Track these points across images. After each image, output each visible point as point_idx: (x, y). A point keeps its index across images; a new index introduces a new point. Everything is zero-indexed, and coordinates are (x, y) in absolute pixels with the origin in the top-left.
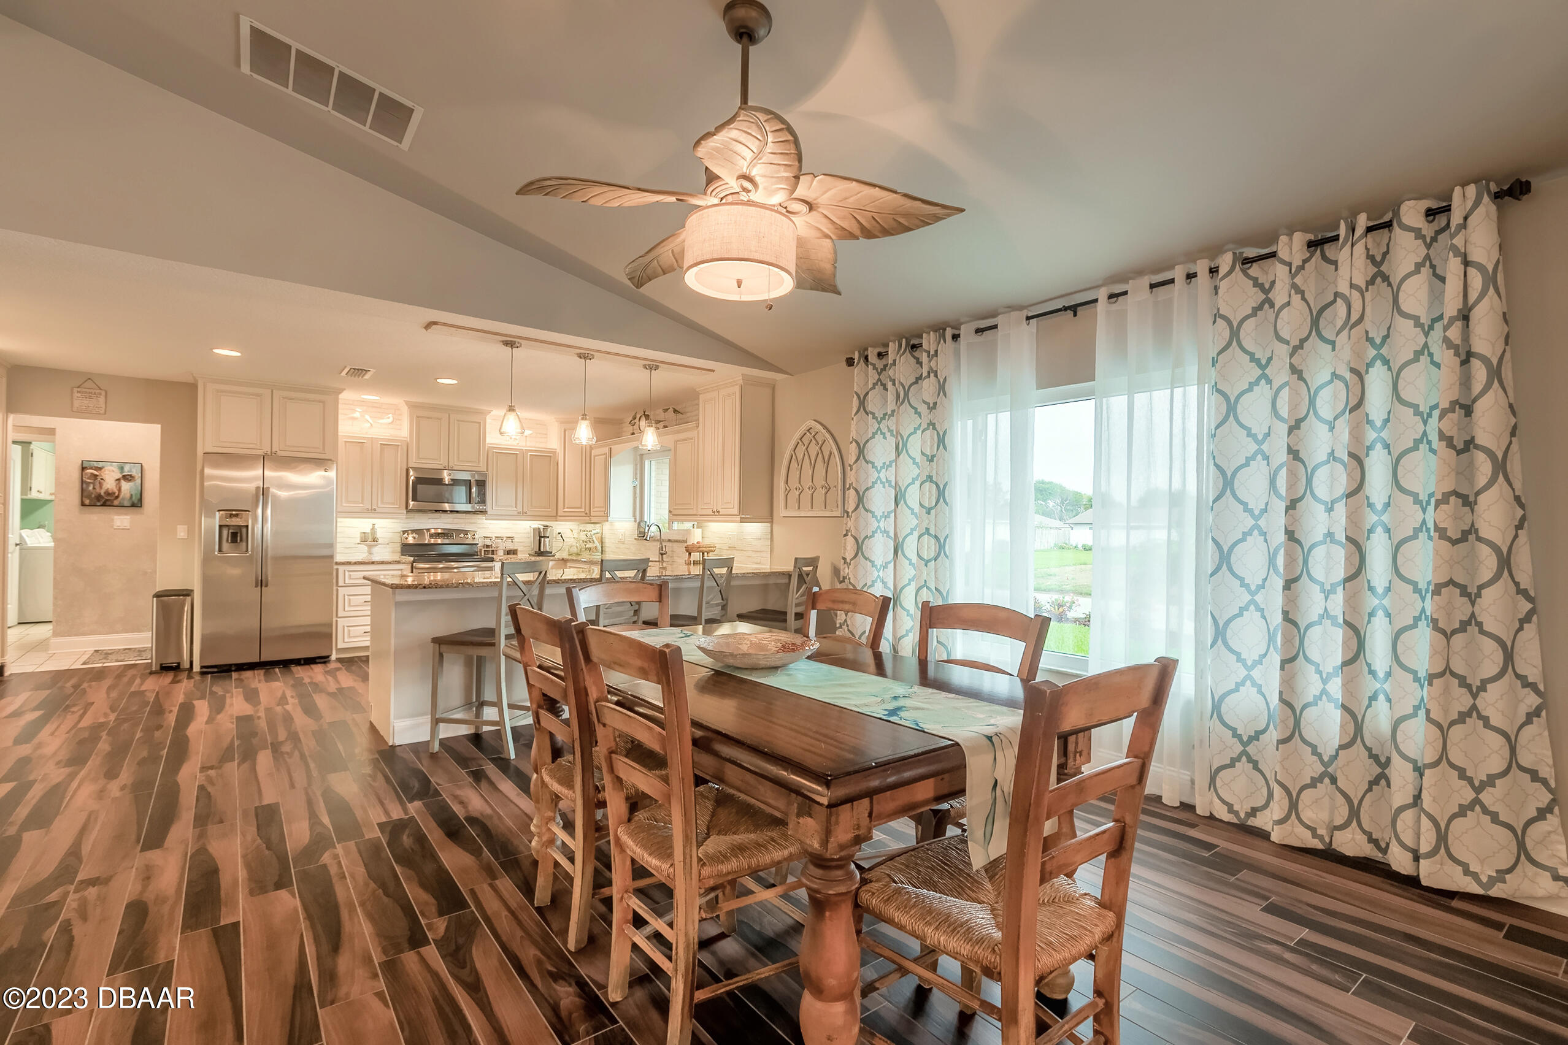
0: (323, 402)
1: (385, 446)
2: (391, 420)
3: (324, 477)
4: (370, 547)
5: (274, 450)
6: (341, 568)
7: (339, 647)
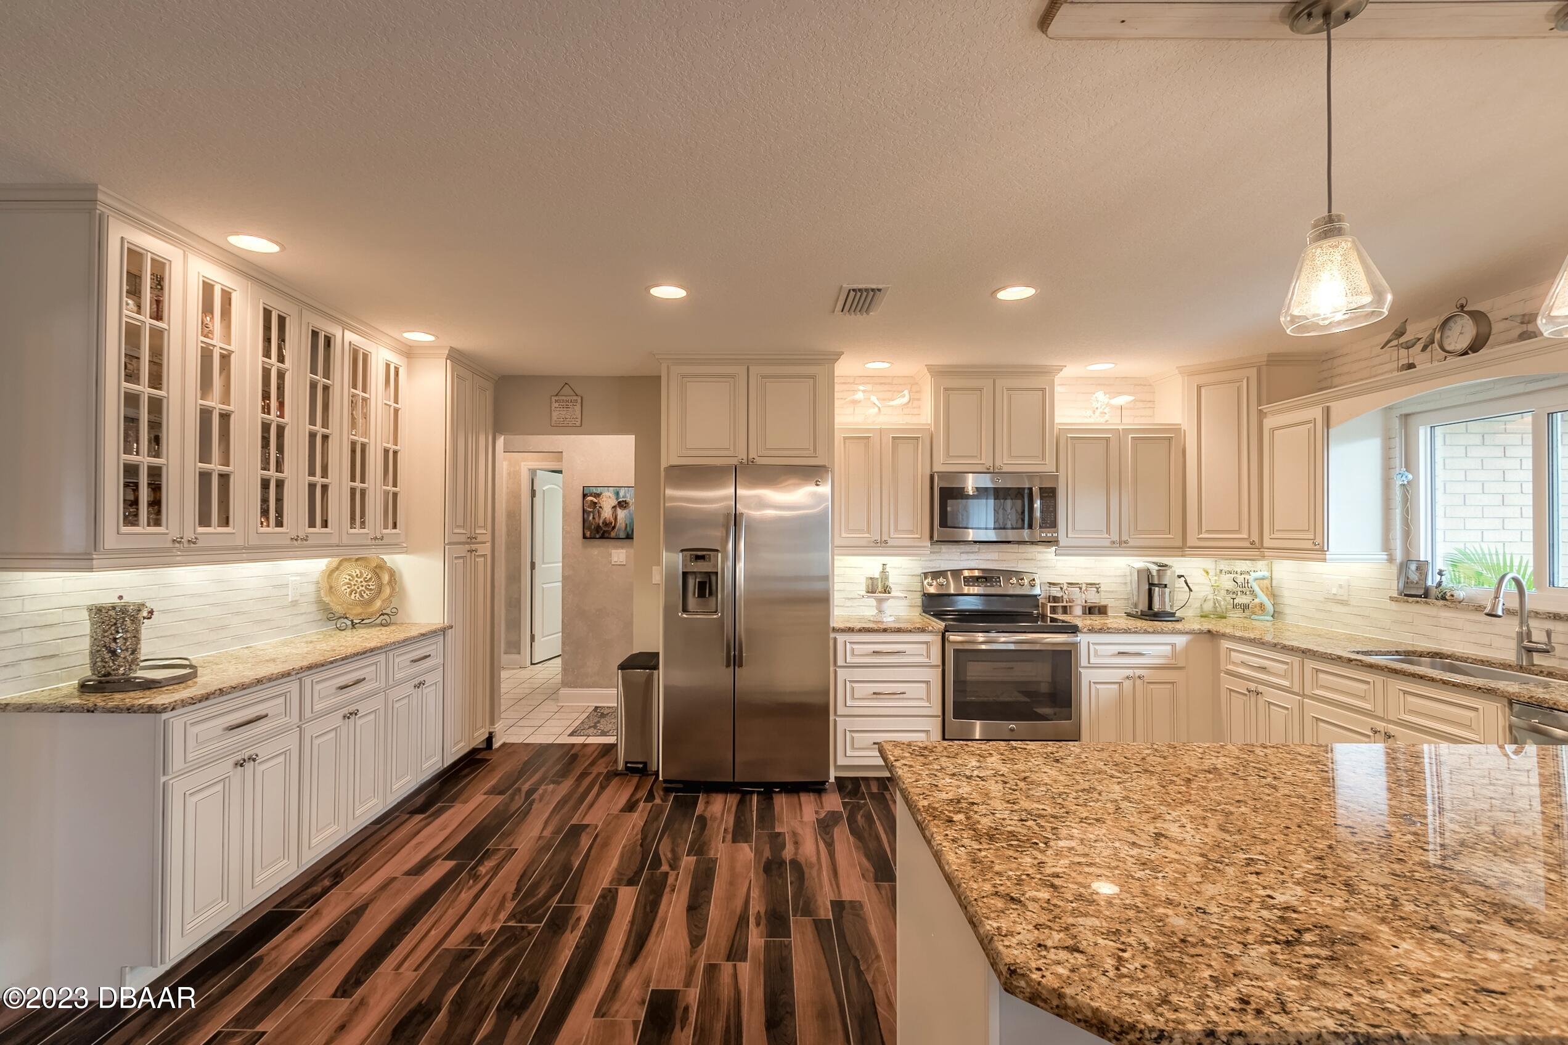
0: (813, 377)
1: (901, 440)
2: (906, 399)
3: (814, 494)
4: (880, 601)
5: (751, 457)
6: (841, 638)
7: (839, 763)
